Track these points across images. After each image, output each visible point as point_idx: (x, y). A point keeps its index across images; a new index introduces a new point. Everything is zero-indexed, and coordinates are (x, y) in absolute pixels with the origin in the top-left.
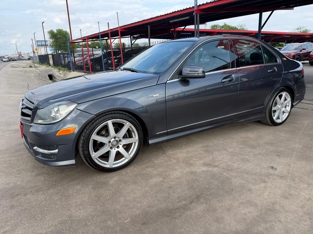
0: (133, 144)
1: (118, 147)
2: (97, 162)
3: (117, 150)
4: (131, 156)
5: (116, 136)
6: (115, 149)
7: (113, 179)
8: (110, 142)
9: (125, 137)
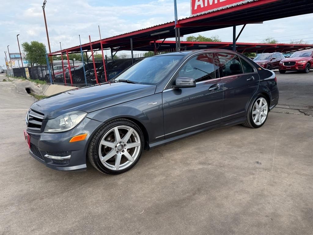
0: (136, 148)
1: (123, 151)
2: (105, 165)
3: (122, 153)
4: (135, 159)
5: (122, 141)
6: (120, 153)
7: (120, 180)
8: (116, 147)
9: (129, 142)
